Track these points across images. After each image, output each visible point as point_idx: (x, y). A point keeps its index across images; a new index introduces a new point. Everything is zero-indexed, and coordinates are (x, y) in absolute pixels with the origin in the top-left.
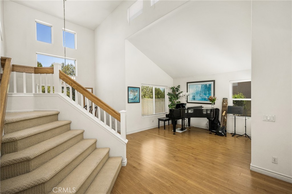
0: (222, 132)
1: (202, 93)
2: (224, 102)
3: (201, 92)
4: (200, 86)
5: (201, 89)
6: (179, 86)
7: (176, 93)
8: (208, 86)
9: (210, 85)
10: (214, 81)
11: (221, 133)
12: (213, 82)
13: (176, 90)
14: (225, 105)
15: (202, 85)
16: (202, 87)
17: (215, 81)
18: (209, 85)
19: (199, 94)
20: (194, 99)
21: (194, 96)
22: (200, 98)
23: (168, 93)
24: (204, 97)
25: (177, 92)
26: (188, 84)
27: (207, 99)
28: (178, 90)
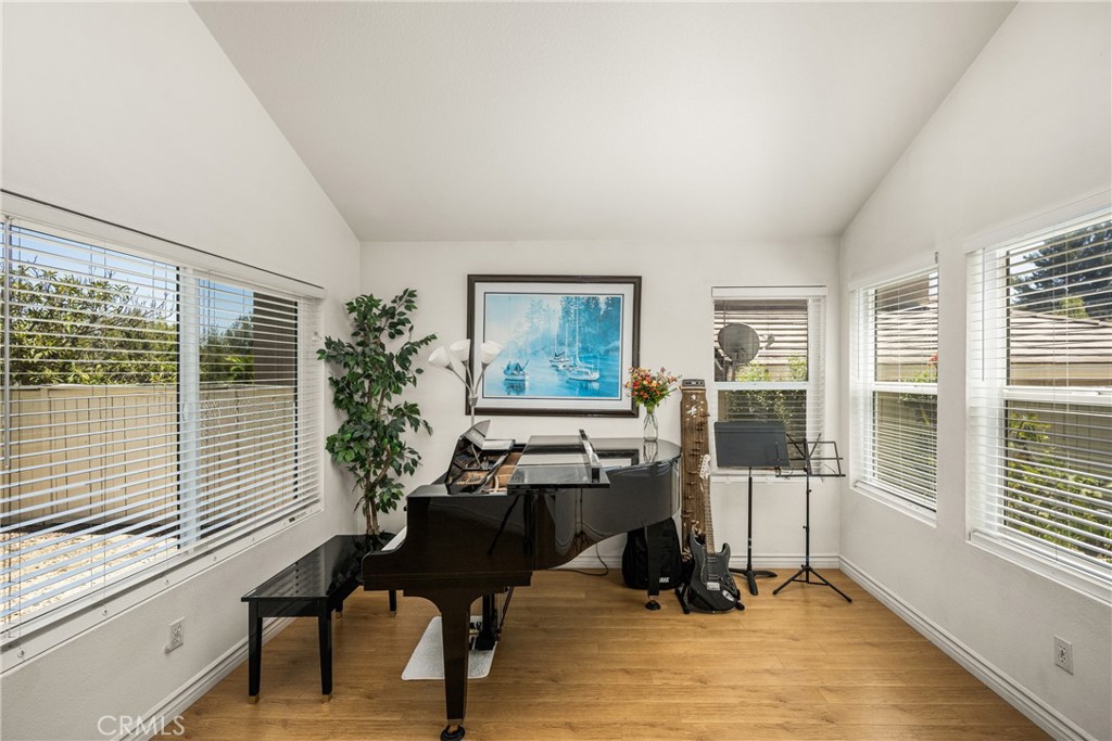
0: (722, 589)
1: (566, 349)
2: (693, 403)
3: (561, 344)
4: (556, 305)
5: (562, 327)
6: (412, 294)
7: (383, 346)
8: (603, 306)
9: (615, 302)
10: (636, 282)
11: (720, 592)
12: (632, 286)
13: (382, 323)
14: (700, 420)
15: (568, 301)
16: (567, 312)
17: (640, 278)
18: (607, 304)
19: (549, 354)
20: (516, 387)
21: (518, 368)
22: (555, 379)
23: (329, 343)
24: (580, 373)
25: (392, 336)
26: (480, 288)
27: (596, 386)
28: (403, 323)
